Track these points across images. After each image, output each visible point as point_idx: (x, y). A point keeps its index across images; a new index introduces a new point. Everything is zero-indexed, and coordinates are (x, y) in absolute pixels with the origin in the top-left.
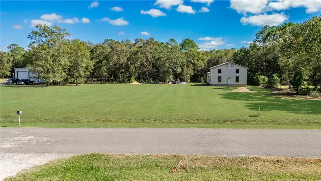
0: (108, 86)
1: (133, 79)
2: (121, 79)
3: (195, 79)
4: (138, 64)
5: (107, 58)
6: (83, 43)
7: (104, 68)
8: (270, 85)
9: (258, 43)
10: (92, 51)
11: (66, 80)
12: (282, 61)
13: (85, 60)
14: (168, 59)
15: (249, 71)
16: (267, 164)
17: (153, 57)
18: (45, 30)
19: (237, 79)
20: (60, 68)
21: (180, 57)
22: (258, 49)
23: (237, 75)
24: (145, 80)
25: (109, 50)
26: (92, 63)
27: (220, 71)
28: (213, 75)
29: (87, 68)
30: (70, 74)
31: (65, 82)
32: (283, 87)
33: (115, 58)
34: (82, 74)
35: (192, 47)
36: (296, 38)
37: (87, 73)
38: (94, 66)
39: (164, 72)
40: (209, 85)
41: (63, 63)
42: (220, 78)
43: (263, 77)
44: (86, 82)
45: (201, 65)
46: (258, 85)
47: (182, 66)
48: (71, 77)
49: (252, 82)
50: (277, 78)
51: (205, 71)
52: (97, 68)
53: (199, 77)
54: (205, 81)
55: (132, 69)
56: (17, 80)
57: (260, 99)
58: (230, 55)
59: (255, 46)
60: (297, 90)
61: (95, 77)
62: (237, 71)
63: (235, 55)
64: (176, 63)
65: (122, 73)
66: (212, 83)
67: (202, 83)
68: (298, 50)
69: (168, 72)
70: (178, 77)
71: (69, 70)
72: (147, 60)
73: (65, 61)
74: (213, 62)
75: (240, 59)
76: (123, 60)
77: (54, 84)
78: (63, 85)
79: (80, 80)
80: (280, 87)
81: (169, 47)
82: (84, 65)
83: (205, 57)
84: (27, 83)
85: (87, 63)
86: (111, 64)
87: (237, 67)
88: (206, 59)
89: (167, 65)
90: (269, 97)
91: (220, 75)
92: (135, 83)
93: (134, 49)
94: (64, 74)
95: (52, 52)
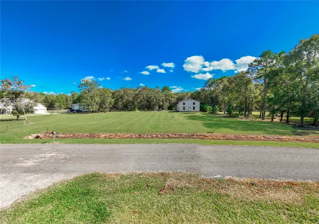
0: (123, 113)
1: (136, 109)
2: (130, 109)
3: (170, 108)
4: (139, 100)
5: (122, 97)
6: (108, 90)
7: (120, 103)
8: (213, 112)
9: (206, 88)
10: (113, 94)
11: (99, 110)
12: (221, 98)
13: (109, 99)
14: (155, 97)
15: (201, 103)
16: (243, 187)
17: (147, 97)
18: (87, 83)
19: (194, 108)
20: (95, 104)
21: (162, 96)
22: (206, 91)
23: (194, 106)
24: (143, 109)
25: (123, 93)
26: (113, 100)
27: (184, 104)
28: (180, 106)
29: (110, 103)
30: (101, 107)
31: (99, 111)
32: (221, 113)
33: (126, 97)
34: (108, 107)
35: (168, 91)
36: (231, 84)
37: (111, 106)
38: (114, 102)
39: (154, 104)
40: (178, 111)
41: (97, 100)
42: (184, 108)
43: (209, 107)
44: (110, 111)
45: (173, 100)
46: (207, 111)
47: (163, 101)
48: (101, 108)
49: (202, 110)
50: (217, 107)
51: (176, 104)
52: (116, 103)
53: (172, 107)
54: (176, 109)
55: (136, 103)
56: (73, 110)
57: (210, 120)
58: (189, 95)
59: (204, 90)
60: (230, 114)
61: (115, 108)
62: (194, 104)
63: (192, 95)
64: (159, 100)
65: (130, 105)
66: (180, 110)
67: (174, 110)
68: (231, 91)
69: (155, 104)
70: (161, 108)
71: (100, 104)
72: (144, 98)
73: (98, 99)
74: (180, 99)
75: (195, 96)
76: (131, 99)
77: (93, 112)
78: (98, 112)
79: (107, 109)
80: (219, 113)
81: (156, 91)
82: (108, 101)
83: (175, 96)
84: (78, 111)
85: (110, 100)
86: (124, 101)
87: (193, 101)
88: (176, 97)
89: (155, 101)
90: (215, 119)
91: (184, 106)
92: (137, 111)
93: (137, 92)
94: (97, 106)
95: (90, 94)
